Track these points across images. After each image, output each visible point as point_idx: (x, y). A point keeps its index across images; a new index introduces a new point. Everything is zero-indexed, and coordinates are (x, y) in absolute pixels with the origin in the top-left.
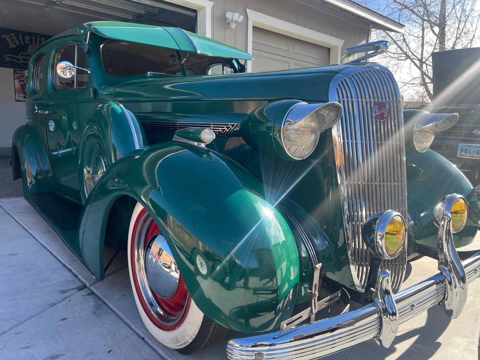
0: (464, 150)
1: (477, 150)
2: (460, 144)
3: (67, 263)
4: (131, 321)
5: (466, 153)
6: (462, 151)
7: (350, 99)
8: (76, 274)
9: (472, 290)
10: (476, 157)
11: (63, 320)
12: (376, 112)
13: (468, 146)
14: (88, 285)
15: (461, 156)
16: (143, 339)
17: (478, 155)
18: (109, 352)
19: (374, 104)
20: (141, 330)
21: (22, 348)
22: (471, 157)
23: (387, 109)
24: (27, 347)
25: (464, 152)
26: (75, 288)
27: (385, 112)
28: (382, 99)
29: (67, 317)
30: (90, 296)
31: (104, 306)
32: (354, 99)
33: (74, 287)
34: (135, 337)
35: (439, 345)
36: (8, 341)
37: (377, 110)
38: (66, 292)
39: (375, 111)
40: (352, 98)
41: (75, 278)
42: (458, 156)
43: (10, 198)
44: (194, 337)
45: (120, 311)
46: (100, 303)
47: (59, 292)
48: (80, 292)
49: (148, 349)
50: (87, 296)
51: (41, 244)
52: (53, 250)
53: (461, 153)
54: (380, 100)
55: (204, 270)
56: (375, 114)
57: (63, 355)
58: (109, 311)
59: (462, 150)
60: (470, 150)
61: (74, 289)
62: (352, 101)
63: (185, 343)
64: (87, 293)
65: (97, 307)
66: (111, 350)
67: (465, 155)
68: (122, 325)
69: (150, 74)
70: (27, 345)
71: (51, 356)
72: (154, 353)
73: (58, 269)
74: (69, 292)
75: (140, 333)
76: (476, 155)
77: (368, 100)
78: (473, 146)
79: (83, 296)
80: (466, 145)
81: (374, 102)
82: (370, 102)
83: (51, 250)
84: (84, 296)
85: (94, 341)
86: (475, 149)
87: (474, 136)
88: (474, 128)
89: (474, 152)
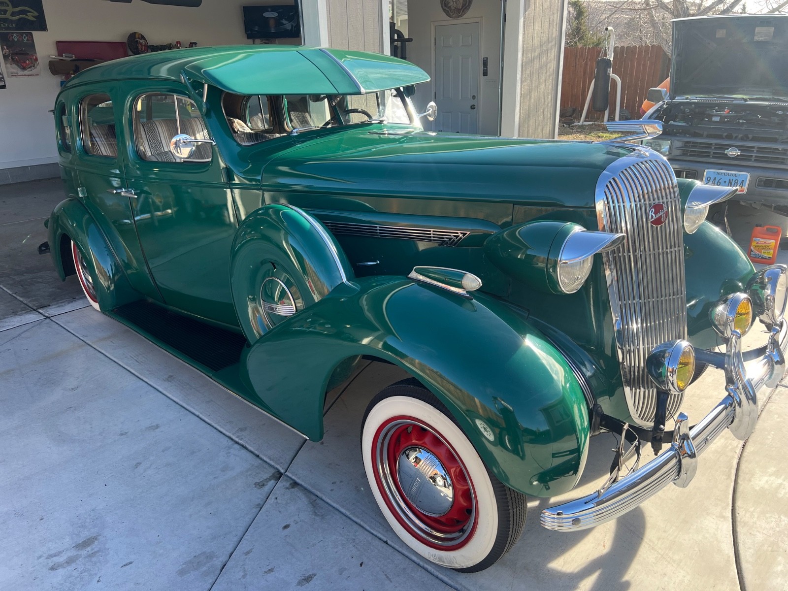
0: (712, 180)
1: (730, 180)
2: (706, 171)
3: (233, 434)
4: (362, 520)
5: (714, 183)
6: (709, 181)
8: (256, 452)
11: (286, 527)
13: (718, 173)
14: (282, 471)
16: (386, 542)
18: (361, 565)
19: (650, 206)
20: (379, 532)
21: (266, 572)
24: (271, 570)
25: (711, 182)
26: (270, 477)
29: (288, 523)
30: (296, 489)
31: (319, 501)
33: (267, 475)
34: (377, 542)
36: (243, 565)
38: (263, 485)
43: (62, 306)
45: (343, 507)
46: (314, 498)
47: (255, 487)
48: (280, 484)
49: (399, 557)
50: (292, 488)
51: (175, 402)
57: (315, 575)
59: (709, 179)
60: (720, 180)
61: (269, 479)
64: (289, 483)
65: (314, 504)
66: (362, 563)
68: (355, 527)
70: (269, 567)
71: (303, 578)
72: (408, 561)
73: (230, 447)
74: (267, 484)
75: (379, 535)
78: (724, 173)
79: (287, 490)
80: (714, 172)
83: (197, 413)
84: (287, 488)
85: (337, 552)
86: (727, 179)
87: (726, 157)
88: (728, 147)
89: (725, 182)
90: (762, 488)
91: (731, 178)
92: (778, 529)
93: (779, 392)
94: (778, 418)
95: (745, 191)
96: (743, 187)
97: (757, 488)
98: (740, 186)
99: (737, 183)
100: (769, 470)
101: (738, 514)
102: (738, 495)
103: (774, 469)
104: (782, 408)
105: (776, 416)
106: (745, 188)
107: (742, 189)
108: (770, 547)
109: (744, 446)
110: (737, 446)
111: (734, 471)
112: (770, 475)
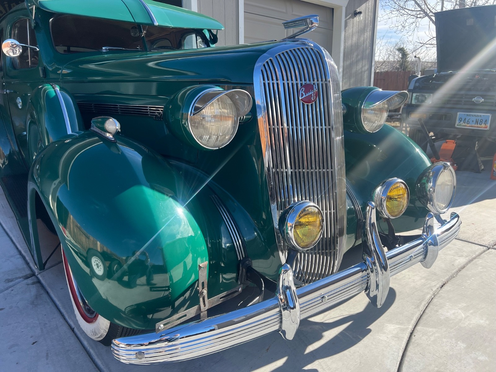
0: (463, 120)
1: (476, 119)
2: (458, 113)
3: (23, 249)
4: (66, 311)
5: (465, 123)
6: (461, 121)
7: (275, 82)
8: (29, 261)
9: (428, 272)
10: (475, 127)
12: (302, 95)
13: (467, 115)
14: (36, 274)
15: (460, 125)
16: (73, 330)
17: (477, 124)
18: (34, 343)
19: (301, 86)
20: (73, 321)
22: (469, 126)
23: (314, 92)
25: (463, 122)
27: (313, 95)
28: (309, 80)
29: (4, 307)
30: (35, 285)
31: (45, 296)
32: (279, 82)
33: (21, 275)
34: (65, 328)
35: (370, 331)
37: (304, 93)
38: (11, 281)
39: (302, 93)
40: (277, 80)
41: (25, 266)
42: (456, 126)
44: (107, 330)
45: (60, 300)
46: (42, 292)
47: (4, 282)
48: (26, 281)
50: (32, 285)
51: (4, 230)
52: (14, 236)
53: (460, 123)
54: (308, 82)
55: (100, 271)
56: (301, 97)
58: (49, 300)
59: (461, 119)
60: (469, 120)
61: (20, 278)
62: (278, 84)
63: (101, 336)
64: (32, 281)
65: (37, 297)
66: (36, 342)
67: (464, 124)
68: (57, 315)
69: (106, 49)
73: (12, 256)
74: (15, 281)
75: (72, 323)
76: (475, 124)
77: (294, 82)
78: (472, 115)
79: (26, 286)
80: (465, 114)
81: (301, 84)
82: (297, 84)
83: (12, 236)
84: (28, 285)
85: (23, 332)
86: (474, 119)
87: (474, 104)
88: (474, 96)
89: (473, 121)
90: (447, 318)
91: (477, 118)
92: (451, 353)
93: (489, 252)
94: (481, 269)
95: (488, 128)
96: (486, 125)
97: (442, 318)
98: (484, 124)
99: (482, 122)
100: (460, 306)
101: (415, 336)
102: (421, 321)
103: (465, 305)
104: (488, 262)
105: (480, 267)
106: (488, 125)
107: (486, 126)
108: (437, 367)
109: (442, 286)
110: (435, 286)
111: (424, 303)
112: (459, 309)
